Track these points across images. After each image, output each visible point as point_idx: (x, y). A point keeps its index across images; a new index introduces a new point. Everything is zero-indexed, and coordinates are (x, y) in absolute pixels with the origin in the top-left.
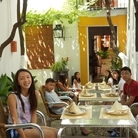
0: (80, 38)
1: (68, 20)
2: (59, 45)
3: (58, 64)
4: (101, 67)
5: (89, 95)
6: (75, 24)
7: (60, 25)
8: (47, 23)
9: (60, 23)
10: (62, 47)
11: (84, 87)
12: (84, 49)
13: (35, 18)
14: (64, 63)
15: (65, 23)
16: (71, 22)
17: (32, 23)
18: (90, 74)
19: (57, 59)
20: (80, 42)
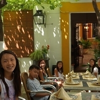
0: (62, 24)
1: (50, 5)
2: (39, 32)
3: (38, 52)
4: (83, 57)
5: (74, 83)
6: (57, 9)
7: (41, 11)
8: (27, 8)
9: (41, 9)
10: (43, 34)
11: (67, 76)
12: (66, 37)
13: (14, 3)
14: (45, 51)
15: (47, 9)
16: (52, 8)
17: (11, 7)
18: (72, 63)
19: (37, 46)
20: (62, 30)
